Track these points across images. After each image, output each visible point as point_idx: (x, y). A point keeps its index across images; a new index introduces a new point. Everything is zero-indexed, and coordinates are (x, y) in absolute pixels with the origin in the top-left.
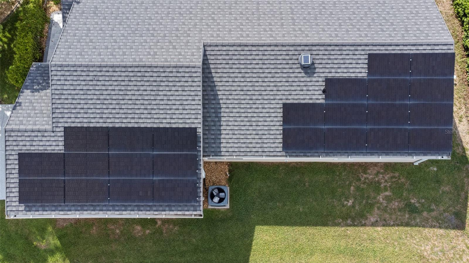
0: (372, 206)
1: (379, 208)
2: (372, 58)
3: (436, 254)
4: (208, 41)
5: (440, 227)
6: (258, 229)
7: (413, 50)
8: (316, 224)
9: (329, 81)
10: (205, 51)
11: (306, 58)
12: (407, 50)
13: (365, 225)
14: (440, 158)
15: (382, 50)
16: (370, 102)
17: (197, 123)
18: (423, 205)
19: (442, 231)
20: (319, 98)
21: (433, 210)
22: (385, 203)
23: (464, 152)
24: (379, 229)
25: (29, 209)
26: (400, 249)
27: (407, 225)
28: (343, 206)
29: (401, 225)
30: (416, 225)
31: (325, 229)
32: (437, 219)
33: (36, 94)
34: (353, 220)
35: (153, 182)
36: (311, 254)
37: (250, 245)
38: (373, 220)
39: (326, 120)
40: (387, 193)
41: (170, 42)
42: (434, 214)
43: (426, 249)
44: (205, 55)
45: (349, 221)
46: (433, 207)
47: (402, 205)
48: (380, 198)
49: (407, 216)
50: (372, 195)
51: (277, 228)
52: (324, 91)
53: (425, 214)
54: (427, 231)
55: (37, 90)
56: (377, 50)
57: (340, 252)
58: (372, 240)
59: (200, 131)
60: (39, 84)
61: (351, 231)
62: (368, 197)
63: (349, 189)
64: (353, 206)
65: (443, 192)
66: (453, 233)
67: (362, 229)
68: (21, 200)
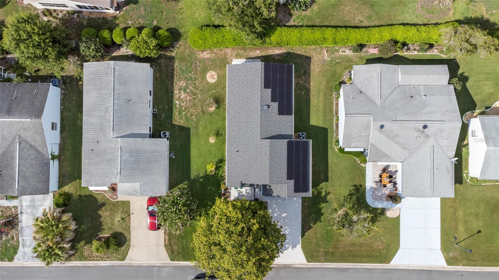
0: (304, 86)
1: (305, 83)
2: (265, 88)
3: (319, 67)
4: (260, 138)
5: (310, 65)
6: (311, 123)
7: (263, 74)
8: (310, 105)
9: (272, 101)
10: (263, 139)
11: (266, 108)
12: (263, 76)
13: (310, 89)
14: (294, 68)
15: (263, 84)
16: (278, 88)
17: (286, 141)
18: (304, 69)
19: (312, 64)
20: (277, 104)
21: (305, 66)
22: (303, 81)
23: (286, 53)
24: (311, 84)
25: (309, 190)
26: (317, 78)
27: (310, 75)
28: (304, 95)
29: (310, 77)
30: (310, 72)
31: (311, 102)
32: (308, 65)
33: (274, 192)
34: (308, 92)
35: (302, 154)
36: (319, 106)
37: (316, 126)
38: (308, 86)
39: (283, 102)
40: (300, 80)
41: (260, 150)
42: (306, 66)
43: (317, 70)
44: (264, 139)
45: (309, 94)
46: (304, 66)
47: (304, 76)
48: (301, 83)
49: (307, 75)
50: (300, 85)
51: (311, 117)
52: (275, 102)
53: (306, 69)
54: (312, 69)
55: (272, 192)
56: (263, 86)
57: (318, 97)
58: (315, 87)
59: (288, 140)
60: (270, 192)
61: (312, 93)
62: (301, 87)
63: (299, 93)
64: (304, 92)
65: (299, 62)
66: (312, 61)
67: (311, 90)
68: (307, 192)
